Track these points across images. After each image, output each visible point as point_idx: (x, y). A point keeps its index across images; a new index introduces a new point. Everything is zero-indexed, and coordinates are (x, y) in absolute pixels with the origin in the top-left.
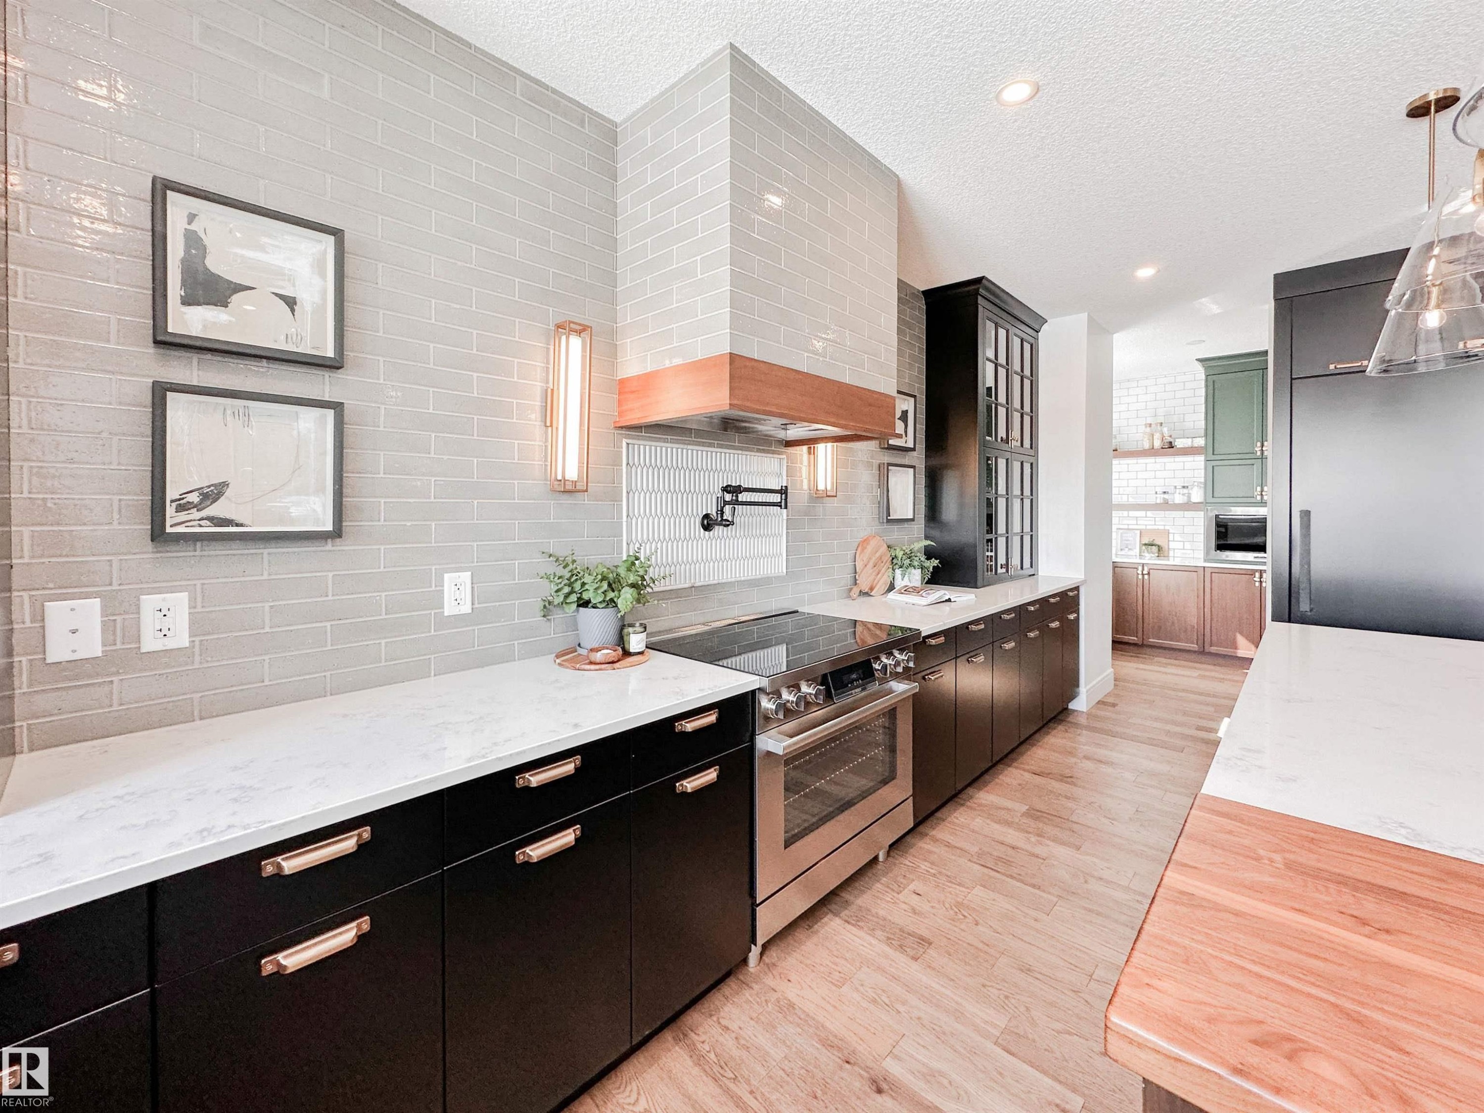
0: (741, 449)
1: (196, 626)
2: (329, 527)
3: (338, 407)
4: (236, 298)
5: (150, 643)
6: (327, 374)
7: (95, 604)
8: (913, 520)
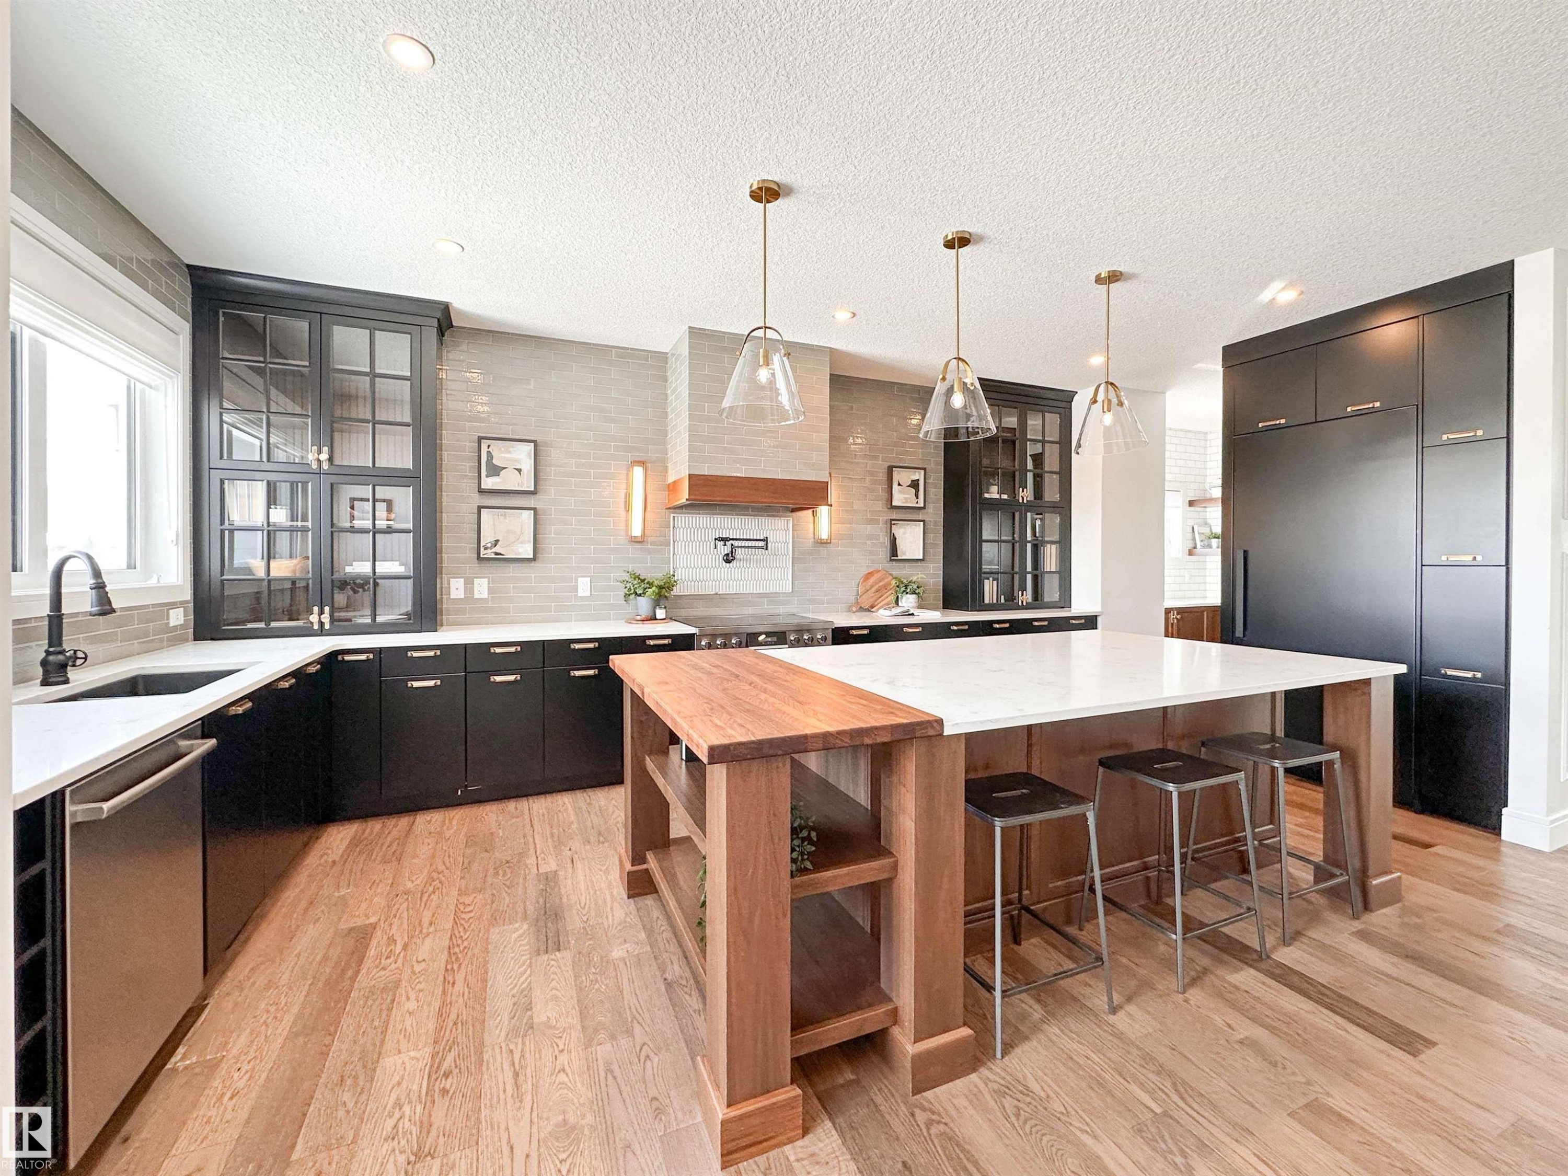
0: (754, 516)
1: (491, 590)
2: (531, 556)
3: (534, 509)
4: (503, 473)
5: (477, 596)
6: (532, 496)
7: (462, 580)
8: (923, 560)
